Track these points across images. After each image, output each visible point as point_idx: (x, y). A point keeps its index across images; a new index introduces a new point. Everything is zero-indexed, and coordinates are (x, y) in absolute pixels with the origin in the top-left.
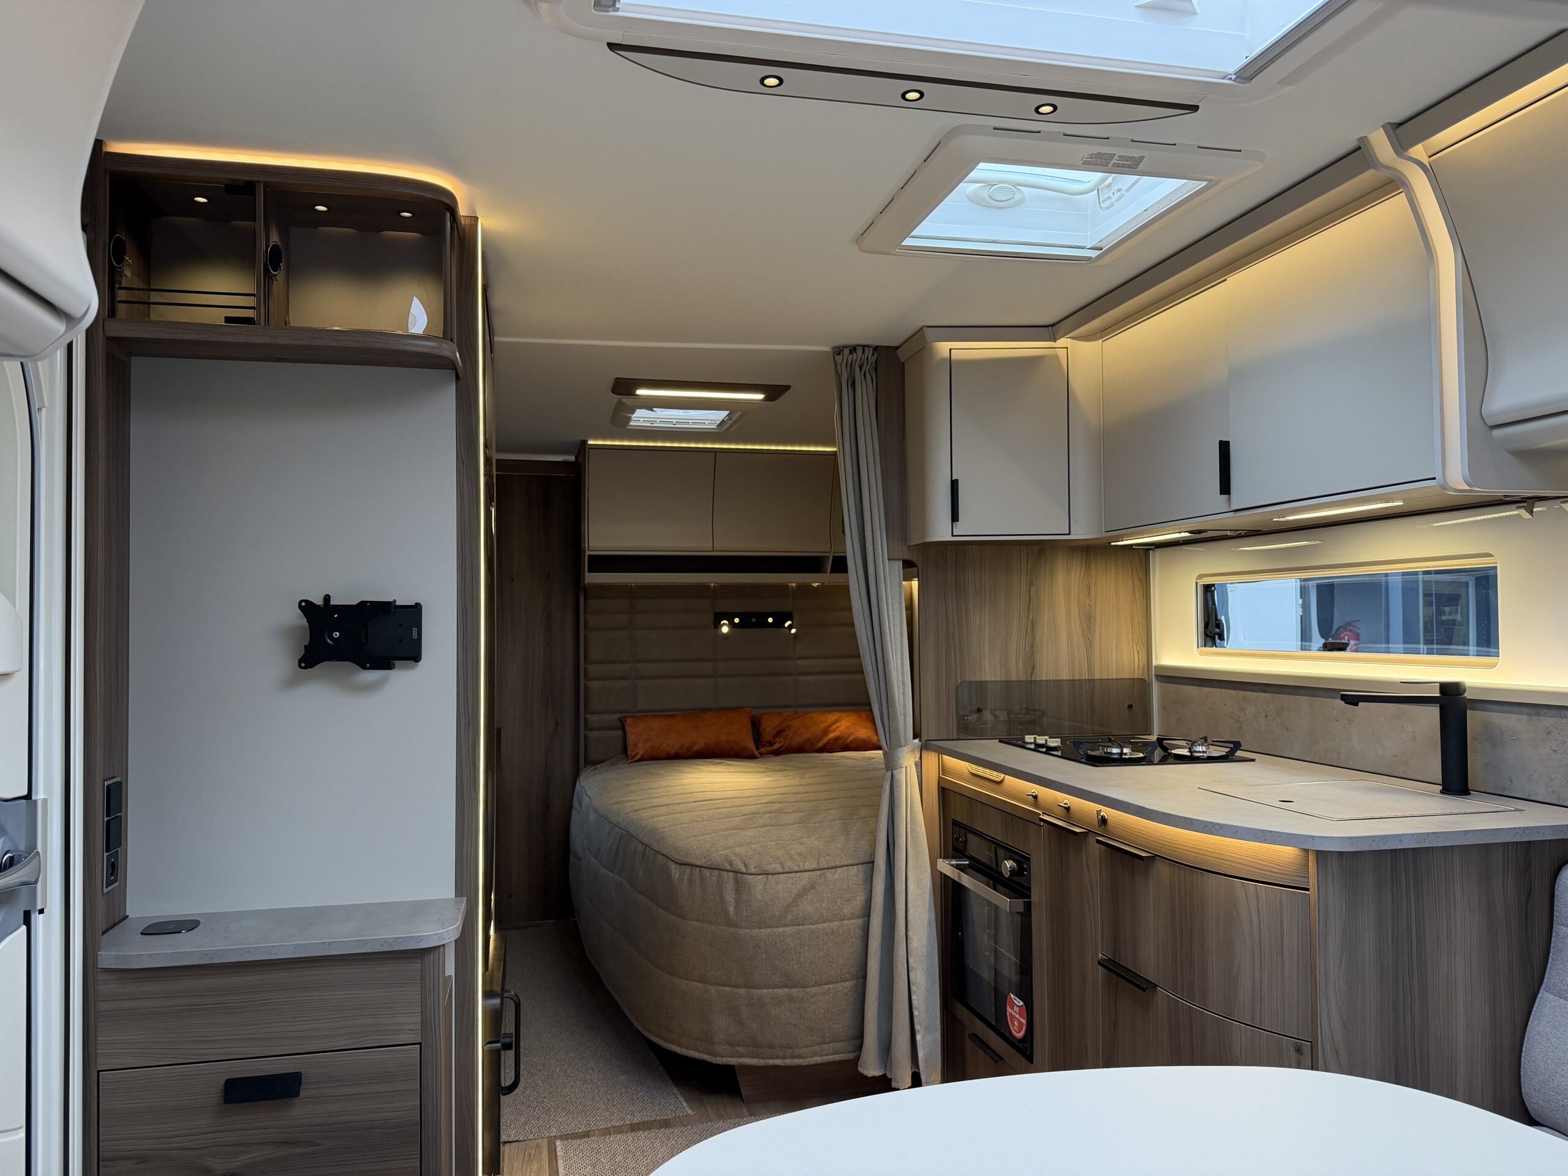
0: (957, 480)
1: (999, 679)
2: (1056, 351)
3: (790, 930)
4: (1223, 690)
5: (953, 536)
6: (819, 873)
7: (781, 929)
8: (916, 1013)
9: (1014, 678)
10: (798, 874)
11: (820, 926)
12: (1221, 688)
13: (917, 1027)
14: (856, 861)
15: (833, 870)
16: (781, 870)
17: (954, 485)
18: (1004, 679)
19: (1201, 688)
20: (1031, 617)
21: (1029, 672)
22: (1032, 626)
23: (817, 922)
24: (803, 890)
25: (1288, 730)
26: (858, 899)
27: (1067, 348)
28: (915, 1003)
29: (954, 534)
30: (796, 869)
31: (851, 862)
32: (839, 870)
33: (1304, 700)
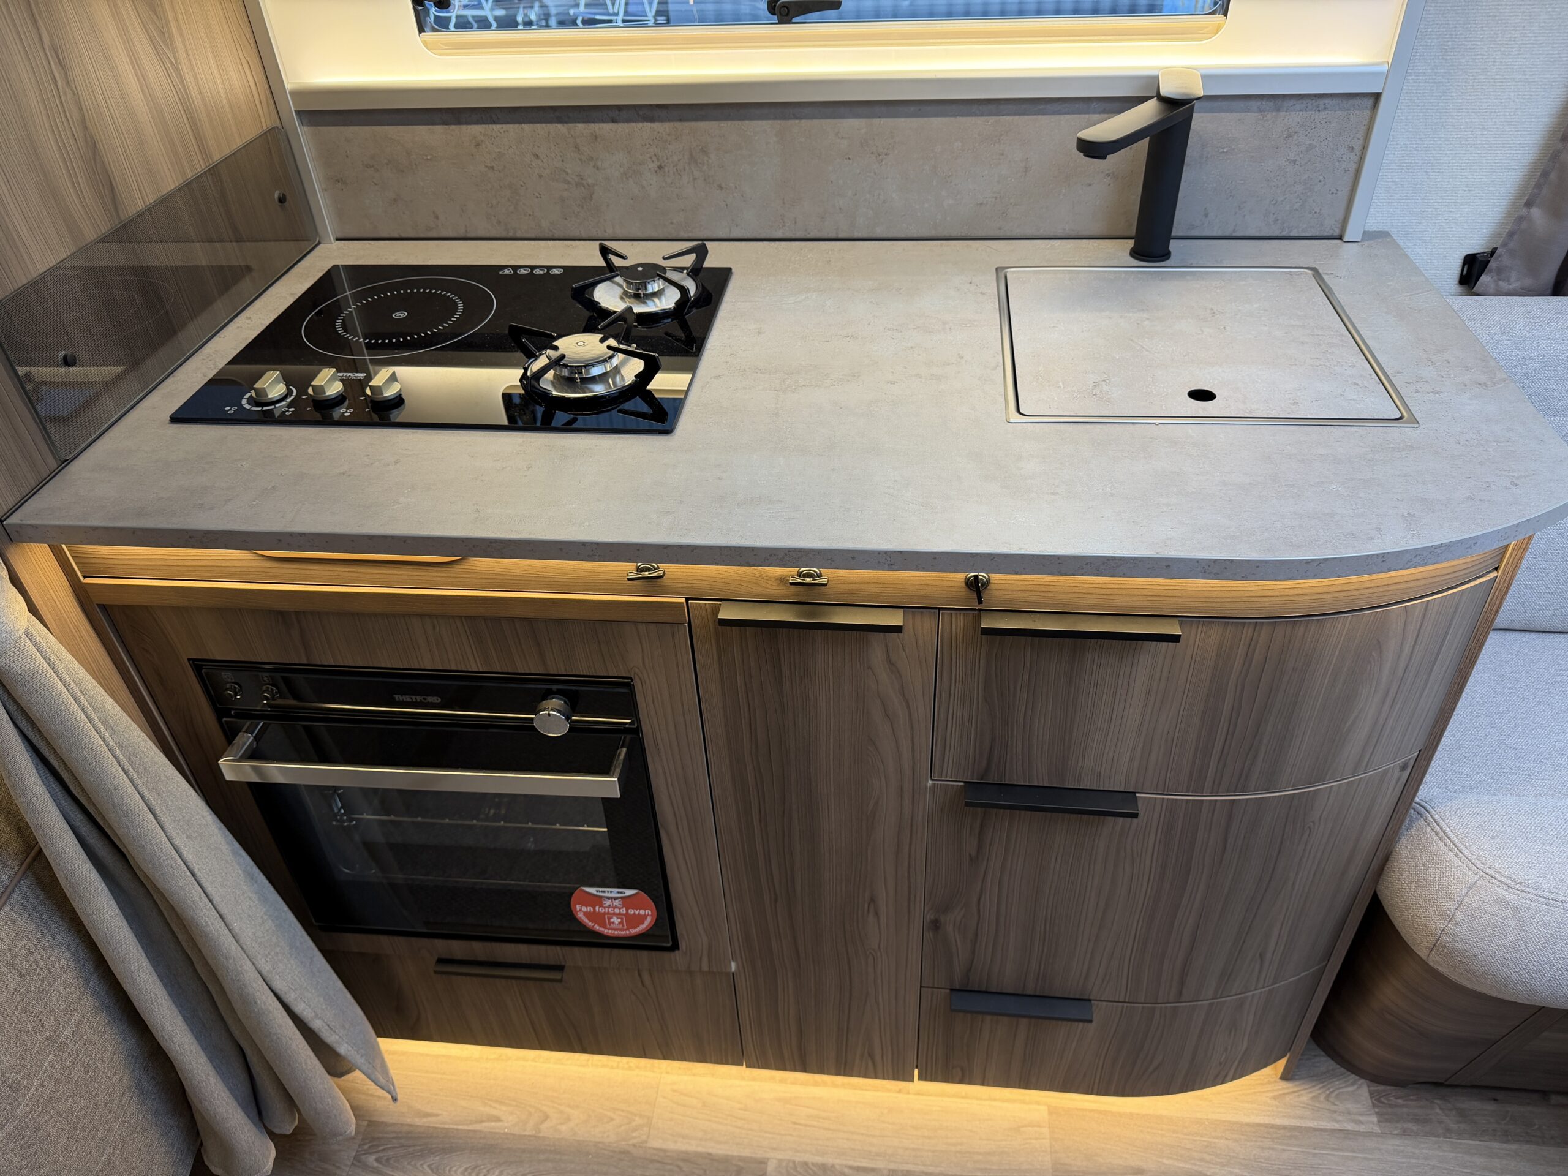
4: (525, 126)
9: (89, 236)
12: (520, 123)
19: (453, 127)
25: (721, 188)
33: (763, 129)
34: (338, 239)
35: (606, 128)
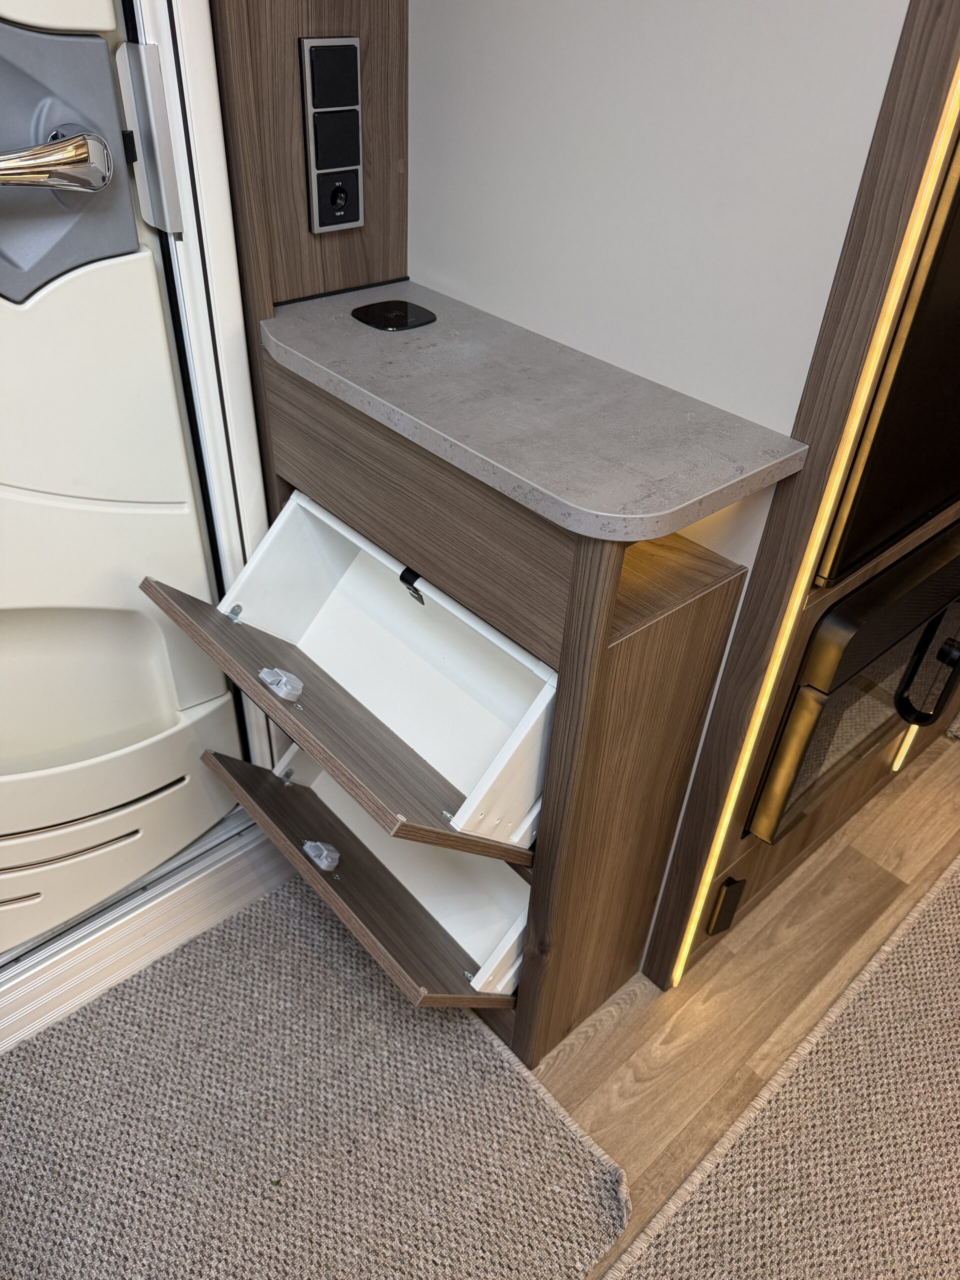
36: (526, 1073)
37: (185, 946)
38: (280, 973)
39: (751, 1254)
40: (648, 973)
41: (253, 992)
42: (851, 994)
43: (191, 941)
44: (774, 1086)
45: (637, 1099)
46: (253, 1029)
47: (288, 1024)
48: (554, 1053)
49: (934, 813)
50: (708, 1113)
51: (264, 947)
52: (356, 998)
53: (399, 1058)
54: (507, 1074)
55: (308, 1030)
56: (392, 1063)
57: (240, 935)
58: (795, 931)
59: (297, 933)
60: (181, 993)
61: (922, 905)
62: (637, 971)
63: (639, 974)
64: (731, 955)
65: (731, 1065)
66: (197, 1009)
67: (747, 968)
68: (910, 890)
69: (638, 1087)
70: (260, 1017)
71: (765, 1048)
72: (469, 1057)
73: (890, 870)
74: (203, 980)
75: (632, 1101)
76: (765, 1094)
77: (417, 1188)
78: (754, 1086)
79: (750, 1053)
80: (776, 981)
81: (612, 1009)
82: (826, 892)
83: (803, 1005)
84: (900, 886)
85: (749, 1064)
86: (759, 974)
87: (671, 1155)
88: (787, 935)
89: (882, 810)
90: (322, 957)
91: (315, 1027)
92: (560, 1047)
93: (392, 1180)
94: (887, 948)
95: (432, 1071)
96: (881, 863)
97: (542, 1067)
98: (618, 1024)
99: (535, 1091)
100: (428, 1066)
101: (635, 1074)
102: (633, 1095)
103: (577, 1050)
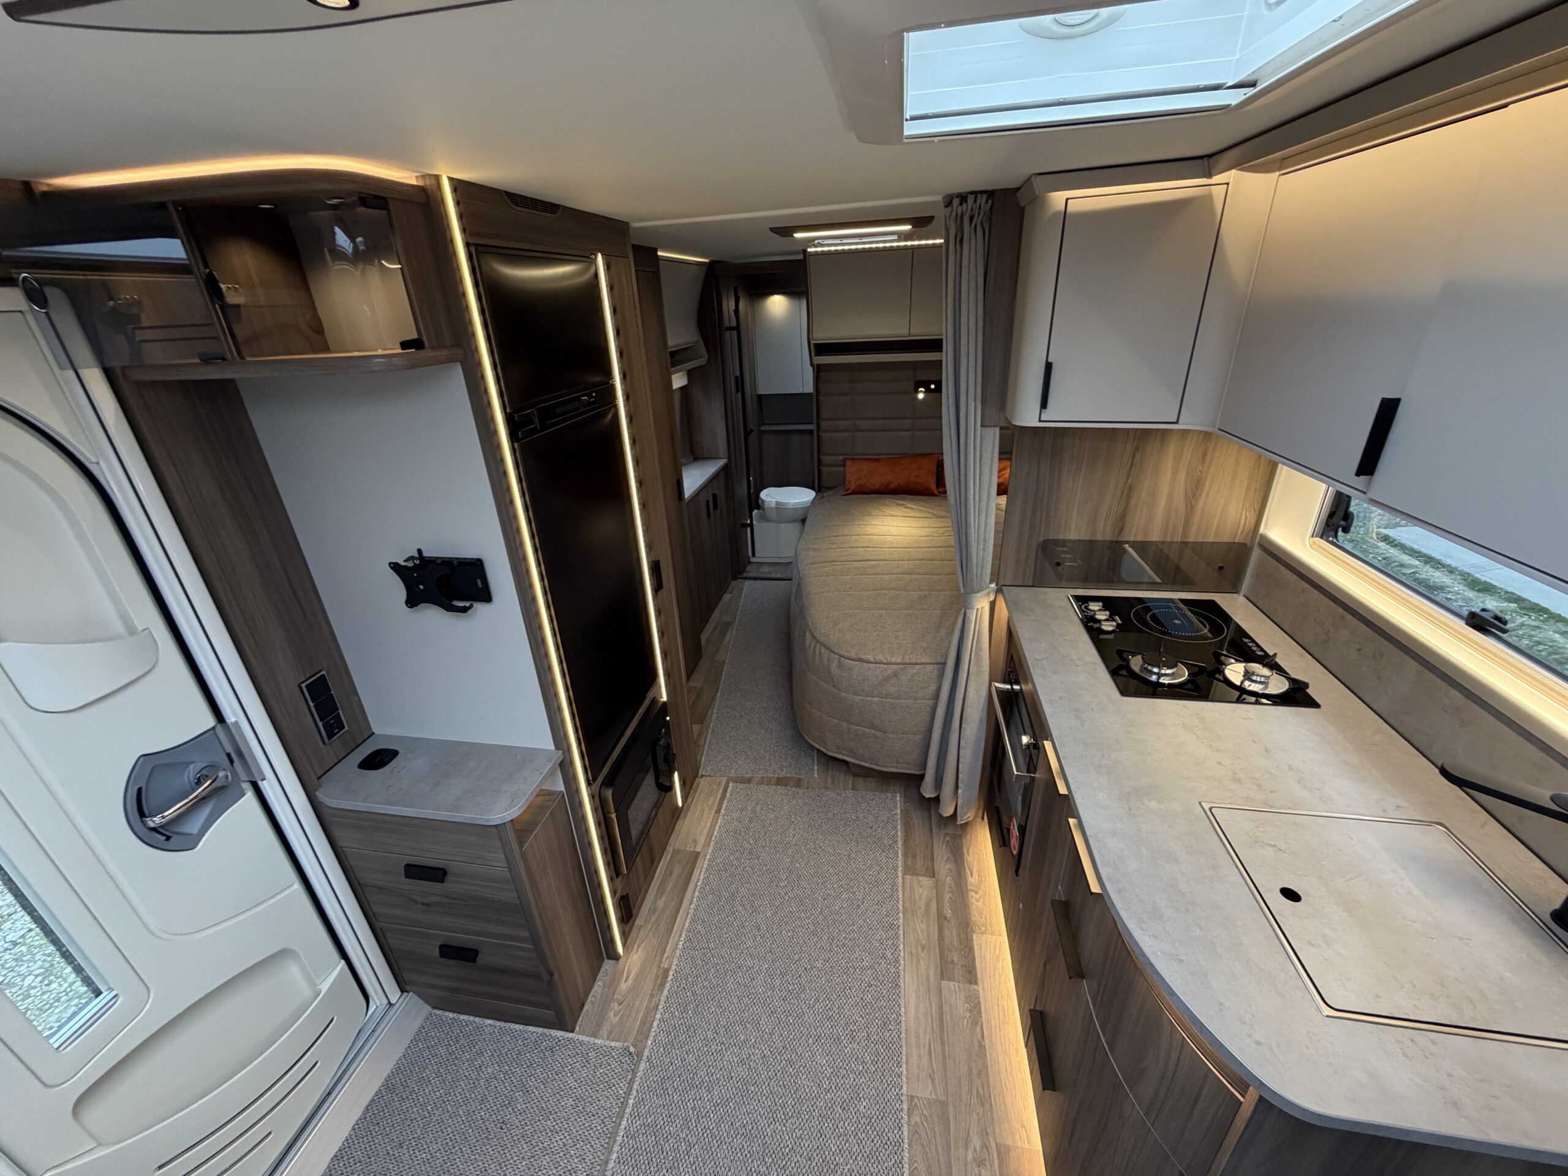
0: (1051, 363)
1: (1083, 538)
2: (1210, 190)
3: (876, 699)
5: (1040, 421)
6: (901, 666)
7: (870, 698)
8: (960, 776)
9: (1099, 538)
10: (885, 666)
11: (898, 701)
13: (960, 785)
14: (933, 661)
15: (913, 666)
16: (873, 661)
17: (1049, 367)
18: (1088, 538)
20: (1129, 482)
21: (1117, 533)
22: (1129, 491)
23: (896, 699)
24: (888, 677)
25: (1379, 679)
26: (931, 688)
27: (1228, 184)
28: (961, 769)
29: (1042, 419)
30: (885, 661)
31: (929, 661)
32: (918, 667)
33: (1411, 665)
34: (1245, 596)
35: (1349, 617)
36: (570, 1035)
37: (368, 1107)
38: (430, 1081)
39: (684, 1036)
40: (609, 958)
41: (418, 1099)
42: (691, 911)
43: (371, 1101)
44: (674, 967)
45: (622, 1012)
46: (428, 1115)
47: (446, 1099)
48: (581, 1019)
49: (702, 814)
50: (652, 996)
51: (415, 1075)
52: (476, 1063)
53: (510, 1072)
54: (563, 1041)
55: (457, 1095)
56: (507, 1077)
57: (398, 1079)
58: (663, 899)
59: (430, 1057)
60: (377, 1129)
61: (708, 857)
62: (604, 960)
63: (606, 960)
64: (641, 926)
65: (655, 971)
66: (391, 1130)
67: (649, 927)
68: (702, 854)
69: (621, 1007)
70: (429, 1108)
71: (666, 955)
72: (542, 1048)
73: (692, 849)
74: (387, 1114)
75: (620, 1014)
76: (671, 973)
77: (541, 1118)
78: (666, 971)
79: (661, 962)
80: (662, 925)
81: (599, 983)
82: (670, 875)
83: (675, 927)
84: (698, 854)
85: (662, 966)
86: (654, 927)
87: (643, 1023)
88: (661, 903)
89: (682, 825)
90: (449, 1058)
91: (460, 1090)
92: (582, 1014)
93: (528, 1123)
94: (699, 883)
95: (528, 1067)
96: (688, 849)
97: (577, 1029)
98: (604, 987)
99: (578, 1040)
100: (525, 1066)
101: (618, 1002)
102: (620, 1012)
103: (590, 1011)
